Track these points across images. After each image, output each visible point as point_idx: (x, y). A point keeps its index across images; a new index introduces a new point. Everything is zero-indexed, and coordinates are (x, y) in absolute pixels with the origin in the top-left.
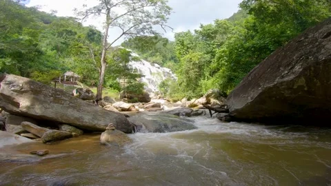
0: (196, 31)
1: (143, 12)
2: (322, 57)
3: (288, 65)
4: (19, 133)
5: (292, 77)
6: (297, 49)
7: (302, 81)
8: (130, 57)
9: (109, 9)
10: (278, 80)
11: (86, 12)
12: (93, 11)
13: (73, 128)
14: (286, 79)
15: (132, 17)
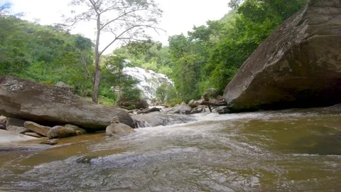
0: (189, 33)
1: (135, 17)
2: (298, 41)
3: (273, 52)
4: (23, 133)
5: (277, 61)
6: (278, 38)
7: (286, 64)
8: (124, 63)
9: (99, 15)
10: (266, 65)
11: (75, 18)
12: (82, 17)
13: (76, 127)
14: (272, 63)
15: (124, 22)
